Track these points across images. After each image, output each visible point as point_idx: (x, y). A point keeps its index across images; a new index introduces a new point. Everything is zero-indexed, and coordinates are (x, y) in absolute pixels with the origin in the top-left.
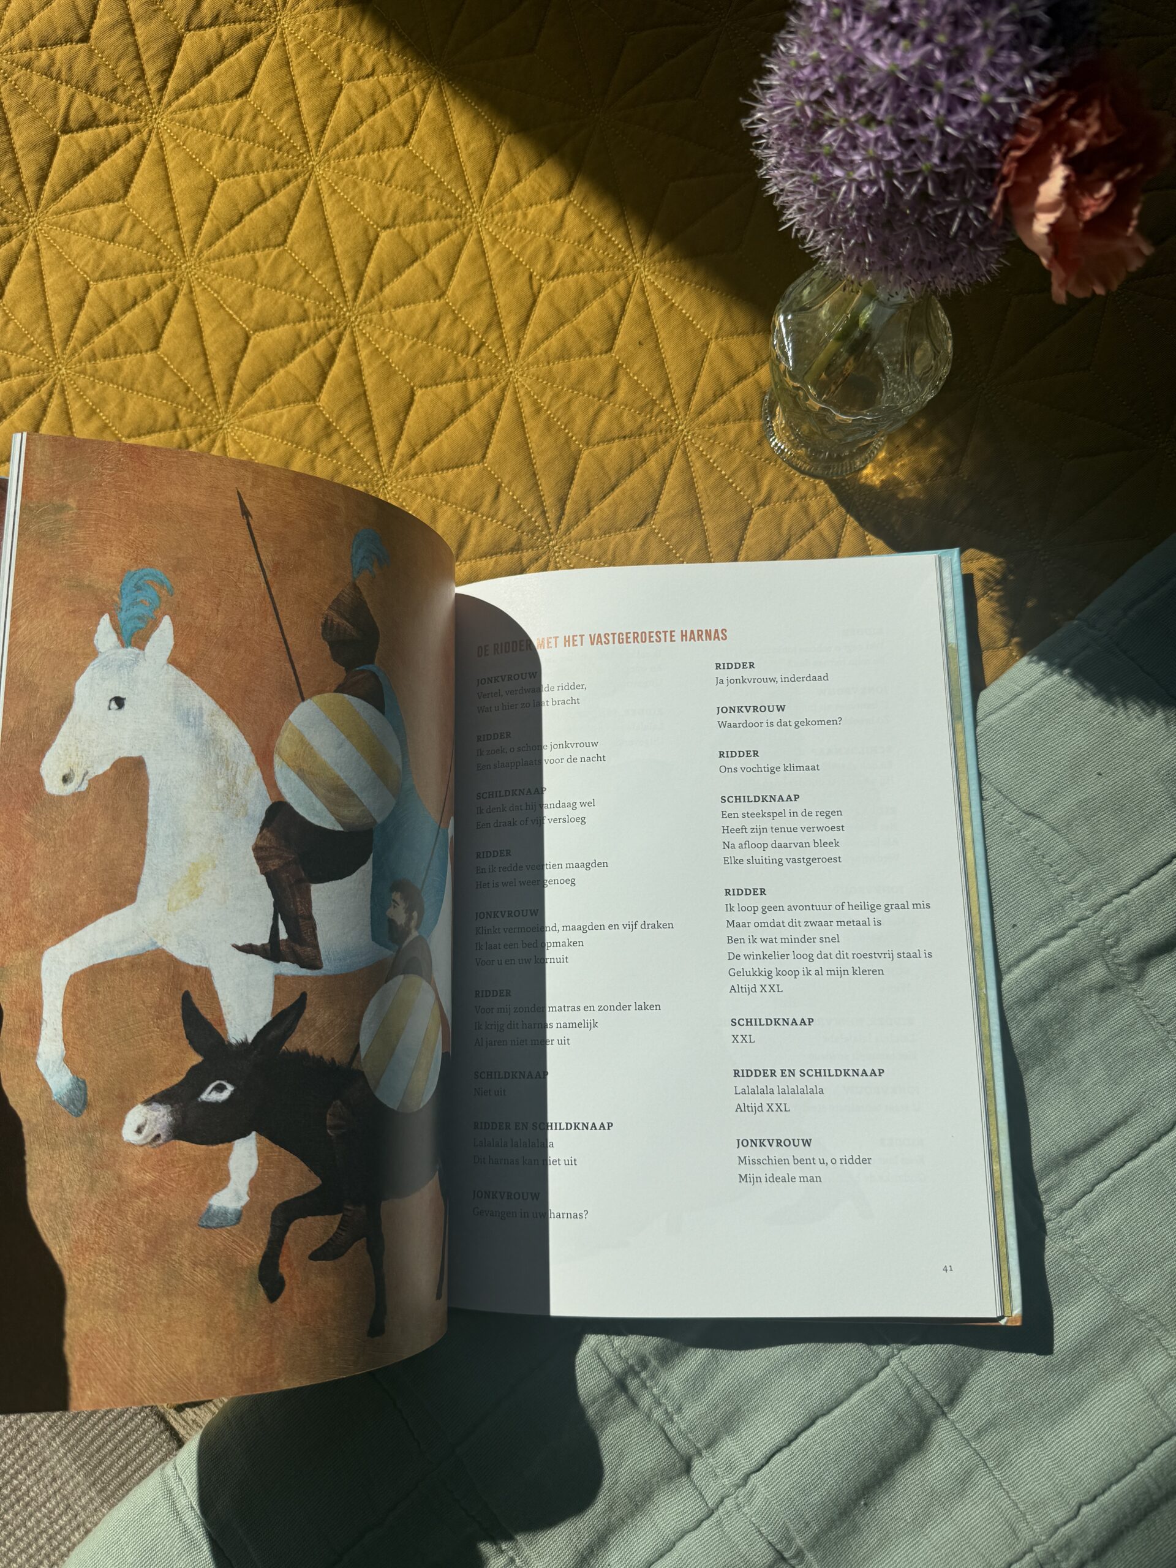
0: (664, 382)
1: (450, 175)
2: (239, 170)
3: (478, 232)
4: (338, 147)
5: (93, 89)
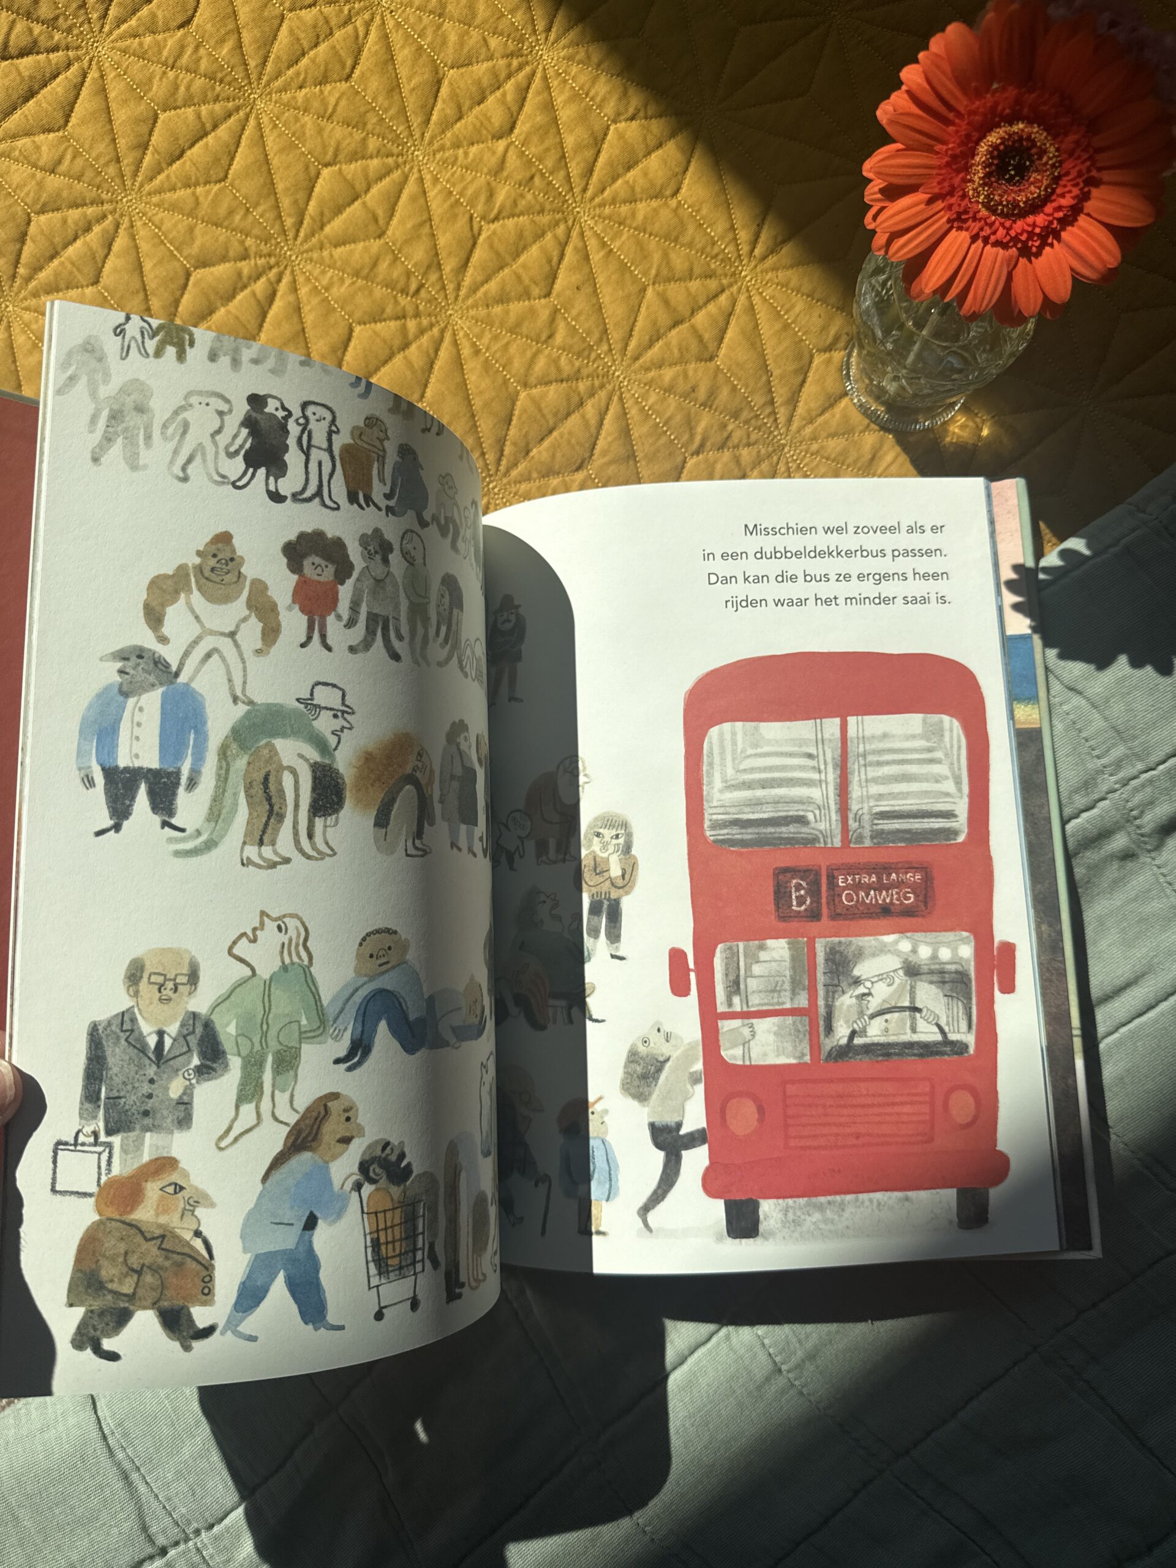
0: (601, 328)
1: (392, 112)
2: (180, 102)
3: (420, 171)
4: (281, 80)
5: (34, 17)
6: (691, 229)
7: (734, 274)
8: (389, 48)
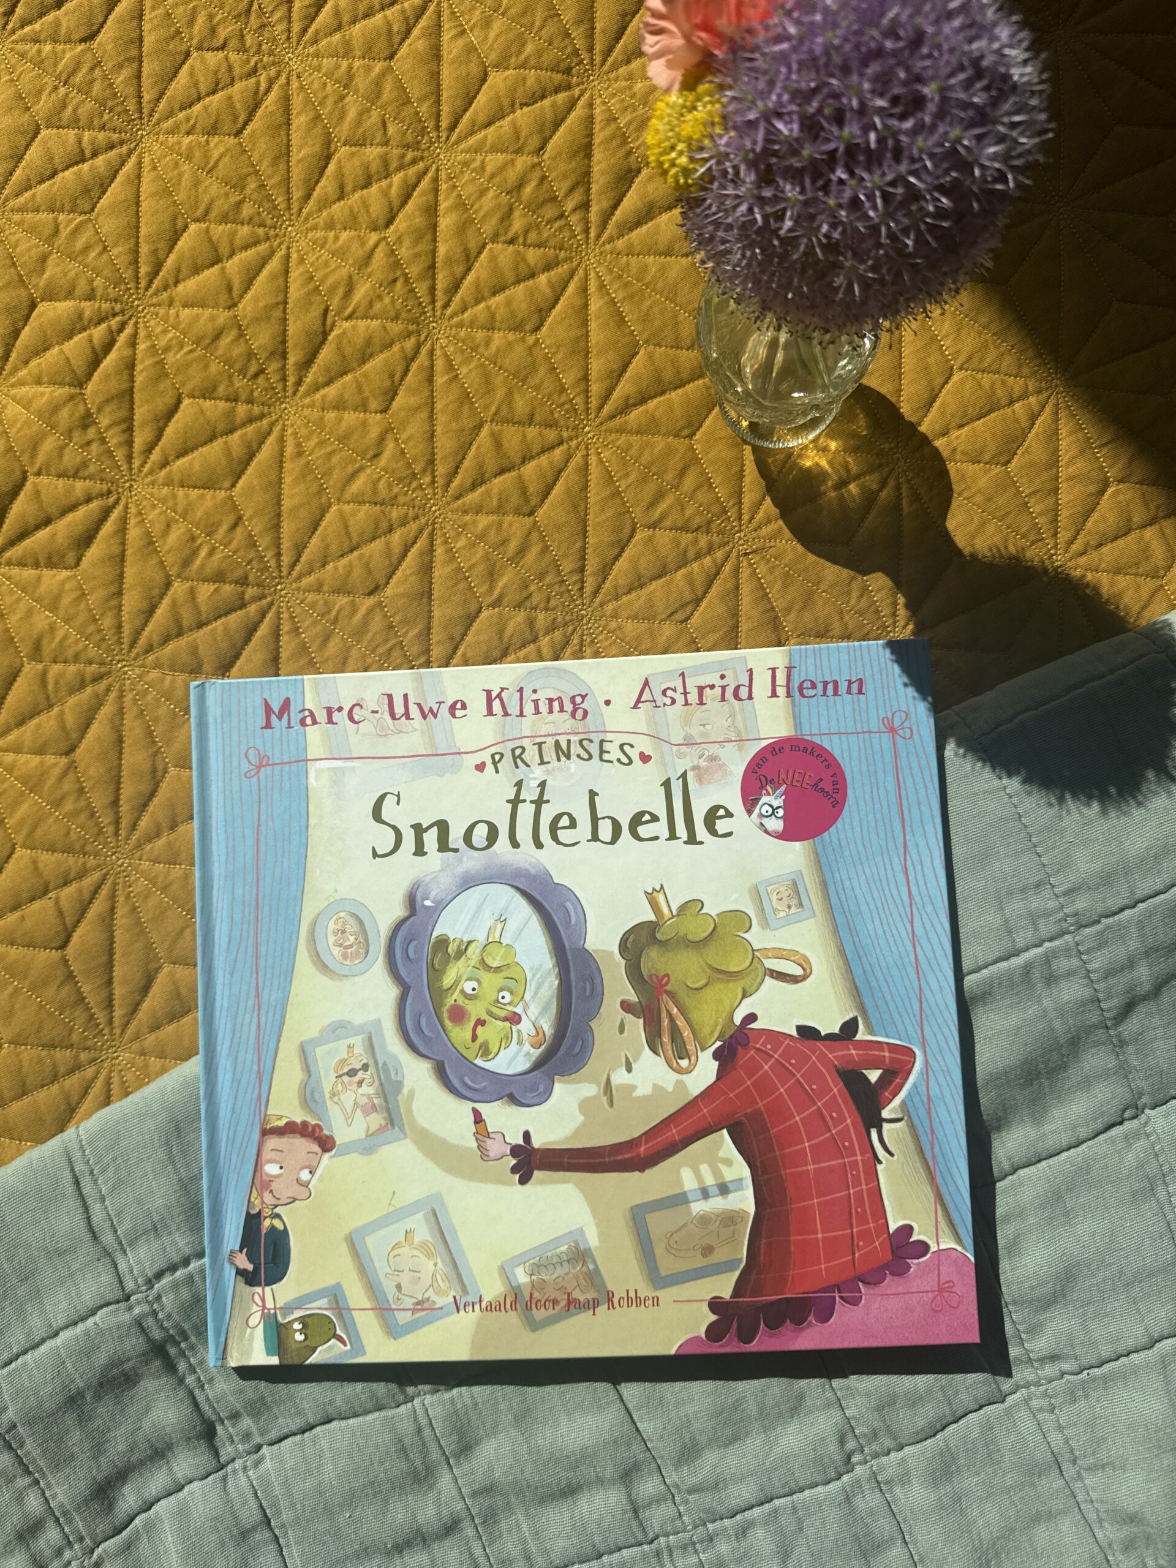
0: (429, 457)
1: (274, 181)
2: (64, 122)
3: (288, 248)
4: (171, 121)
6: (542, 371)
7: (576, 428)
8: (287, 111)
